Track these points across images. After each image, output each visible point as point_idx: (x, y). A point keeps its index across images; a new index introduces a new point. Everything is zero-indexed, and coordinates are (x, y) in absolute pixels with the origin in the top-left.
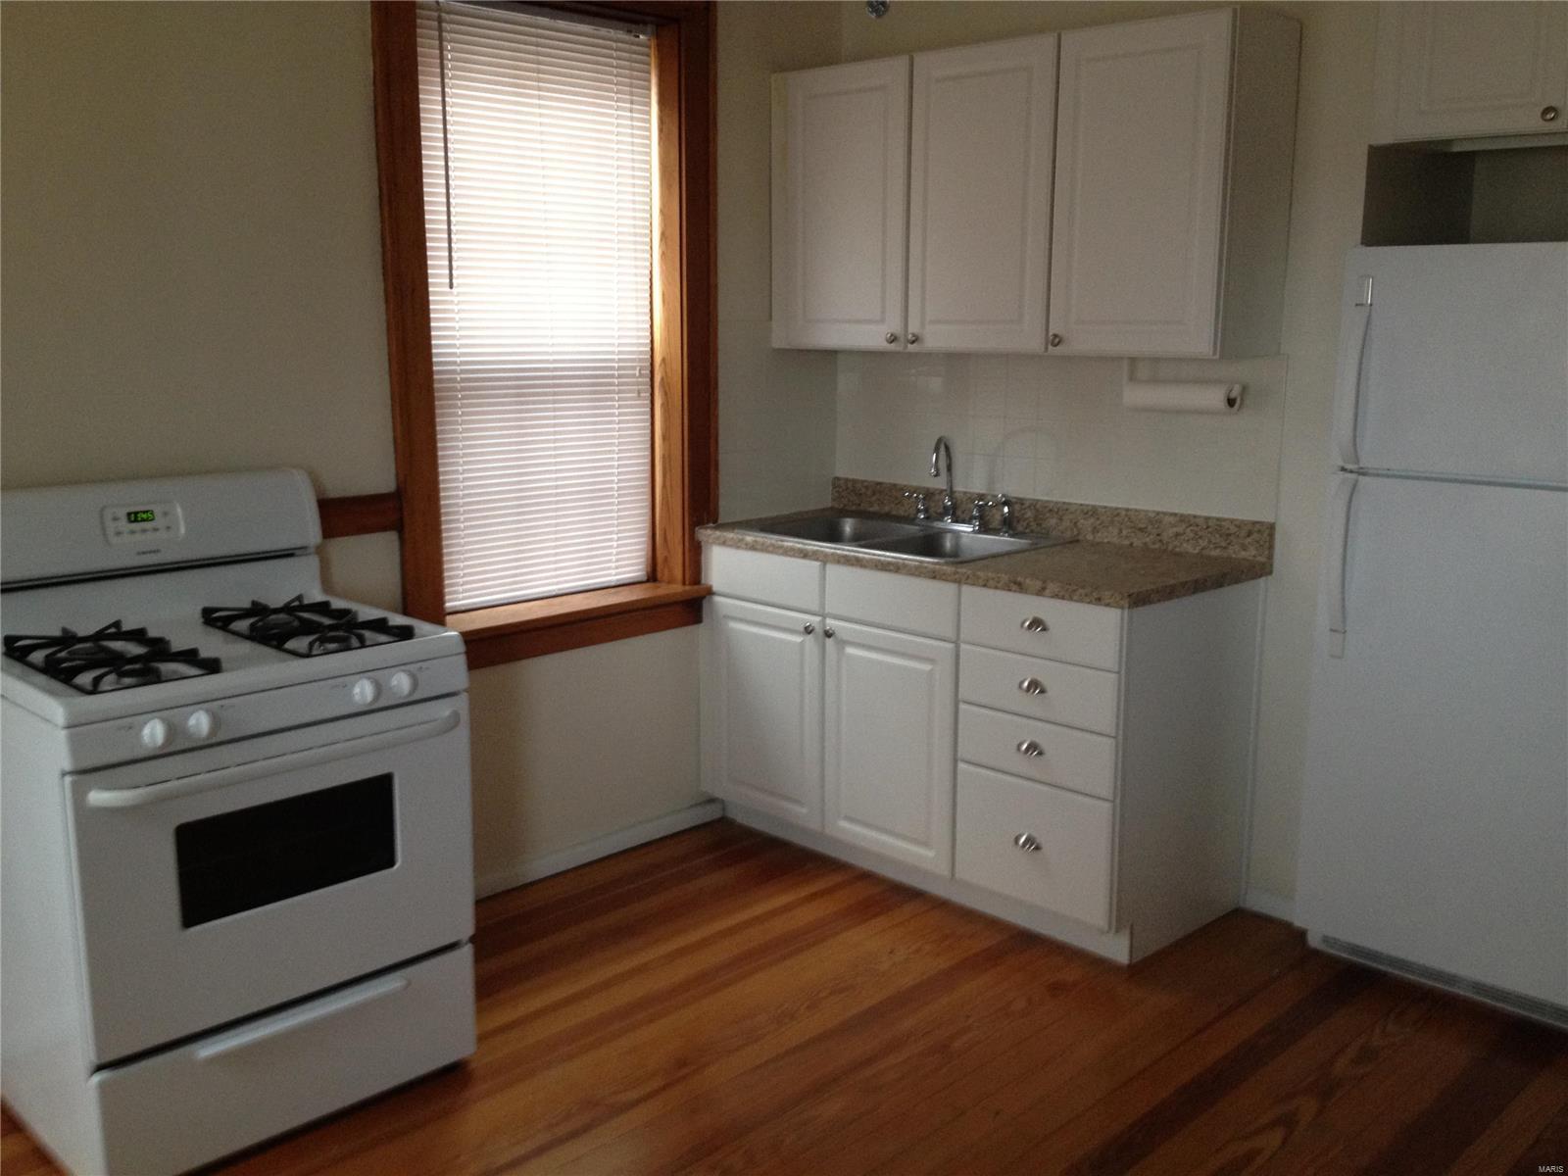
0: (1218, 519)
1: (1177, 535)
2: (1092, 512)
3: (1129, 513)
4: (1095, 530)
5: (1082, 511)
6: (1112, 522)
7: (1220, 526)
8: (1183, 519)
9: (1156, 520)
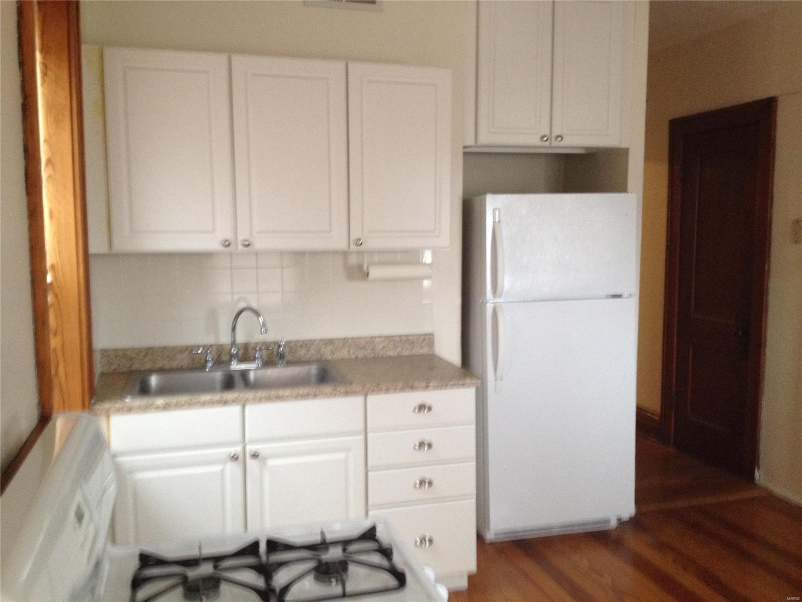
0: (406, 336)
1: (384, 347)
2: (331, 342)
3: (353, 340)
4: (332, 353)
5: (323, 343)
6: (343, 346)
7: (408, 339)
8: (387, 337)
9: (371, 340)
